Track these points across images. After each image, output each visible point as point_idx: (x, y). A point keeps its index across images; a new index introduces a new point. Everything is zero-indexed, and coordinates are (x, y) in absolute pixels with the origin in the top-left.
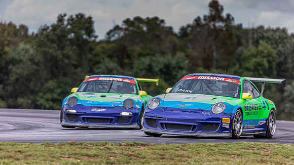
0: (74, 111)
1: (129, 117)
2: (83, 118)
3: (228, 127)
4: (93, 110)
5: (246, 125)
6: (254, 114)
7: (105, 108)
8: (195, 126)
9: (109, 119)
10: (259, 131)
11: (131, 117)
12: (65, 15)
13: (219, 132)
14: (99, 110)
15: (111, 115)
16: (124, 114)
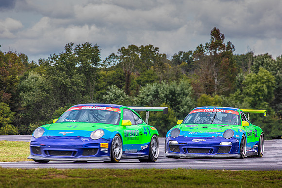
0: (176, 142)
1: (229, 147)
2: (184, 149)
3: (106, 152)
4: (194, 141)
5: (127, 150)
6: (135, 139)
7: (205, 138)
8: (75, 152)
9: (209, 149)
10: (142, 155)
11: (231, 147)
12: (72, 45)
13: (98, 156)
14: (200, 140)
15: (211, 145)
16: (224, 144)
